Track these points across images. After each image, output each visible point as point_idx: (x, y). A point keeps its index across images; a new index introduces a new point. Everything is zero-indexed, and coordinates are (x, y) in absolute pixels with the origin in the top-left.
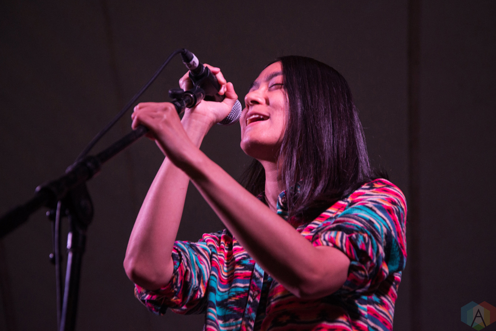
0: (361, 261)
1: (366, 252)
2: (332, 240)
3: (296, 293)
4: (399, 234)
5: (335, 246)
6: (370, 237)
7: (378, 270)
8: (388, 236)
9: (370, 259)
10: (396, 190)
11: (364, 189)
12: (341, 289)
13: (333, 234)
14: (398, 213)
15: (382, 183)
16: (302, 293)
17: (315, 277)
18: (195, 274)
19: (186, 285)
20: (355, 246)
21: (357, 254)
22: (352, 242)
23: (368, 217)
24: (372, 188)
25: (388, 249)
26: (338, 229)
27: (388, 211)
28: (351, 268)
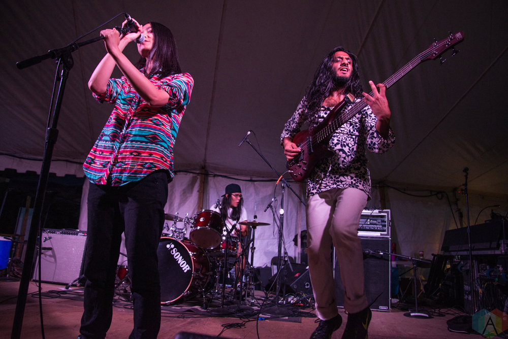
0: (174, 97)
1: (175, 94)
2: (165, 89)
3: (149, 104)
4: (189, 92)
5: (165, 91)
6: (178, 90)
7: (180, 101)
8: (185, 92)
9: (177, 97)
10: (192, 78)
11: (181, 75)
12: (165, 105)
13: (166, 87)
14: (191, 86)
15: (187, 74)
16: (151, 104)
17: (156, 99)
18: (115, 92)
19: (111, 95)
20: (172, 92)
21: (173, 95)
22: (172, 90)
23: (180, 84)
24: (184, 75)
25: (185, 96)
26: (168, 85)
27: (187, 84)
28: (170, 99)
